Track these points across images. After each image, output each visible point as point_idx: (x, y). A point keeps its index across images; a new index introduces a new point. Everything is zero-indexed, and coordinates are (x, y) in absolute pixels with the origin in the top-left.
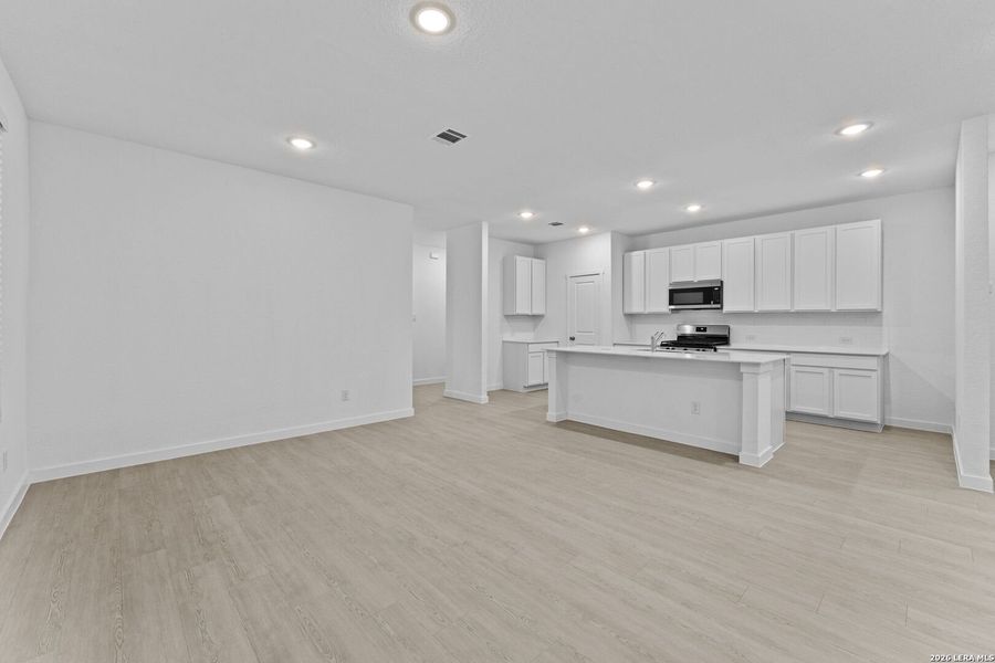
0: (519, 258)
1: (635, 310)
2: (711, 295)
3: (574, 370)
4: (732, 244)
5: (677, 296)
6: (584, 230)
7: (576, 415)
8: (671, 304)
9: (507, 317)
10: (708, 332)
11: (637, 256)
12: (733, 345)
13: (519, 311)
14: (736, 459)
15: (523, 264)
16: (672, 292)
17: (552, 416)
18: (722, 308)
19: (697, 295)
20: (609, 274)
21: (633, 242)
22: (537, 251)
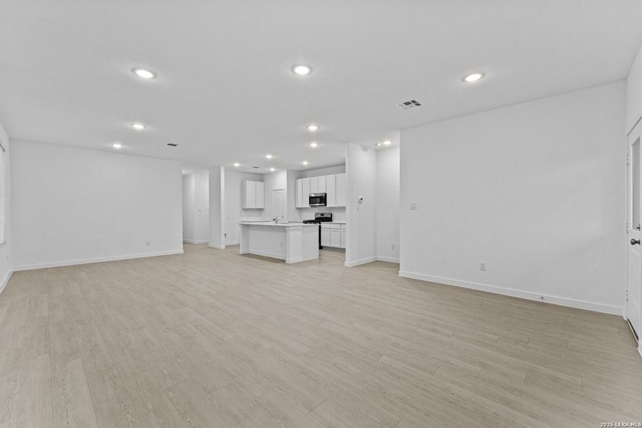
0: (247, 182)
1: (300, 206)
2: (323, 199)
3: (252, 233)
4: (322, 179)
5: (312, 200)
6: (272, 170)
7: (252, 251)
8: (310, 203)
9: (244, 209)
10: (325, 216)
11: (300, 180)
12: (334, 221)
13: (248, 207)
14: (284, 261)
15: (250, 185)
16: (311, 198)
17: (241, 251)
18: (326, 205)
19: (318, 199)
20: (286, 190)
21: (301, 174)
22: (261, 177)
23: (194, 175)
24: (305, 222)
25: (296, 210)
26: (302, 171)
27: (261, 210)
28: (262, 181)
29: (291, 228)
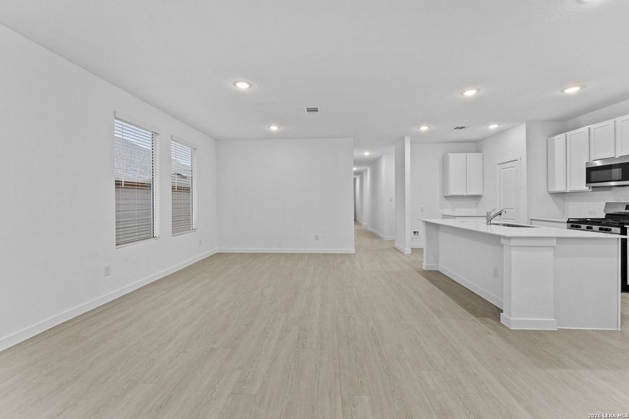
0: (452, 155)
3: (443, 237)
6: (493, 127)
8: (588, 181)
9: (445, 197)
11: (559, 139)
13: (452, 193)
15: (455, 160)
16: (590, 171)
19: (617, 172)
20: (524, 160)
21: (565, 123)
22: (476, 145)
23: (384, 156)
24: (575, 224)
25: (549, 197)
26: (563, 119)
27: (477, 197)
28: (478, 151)
29: (513, 242)
